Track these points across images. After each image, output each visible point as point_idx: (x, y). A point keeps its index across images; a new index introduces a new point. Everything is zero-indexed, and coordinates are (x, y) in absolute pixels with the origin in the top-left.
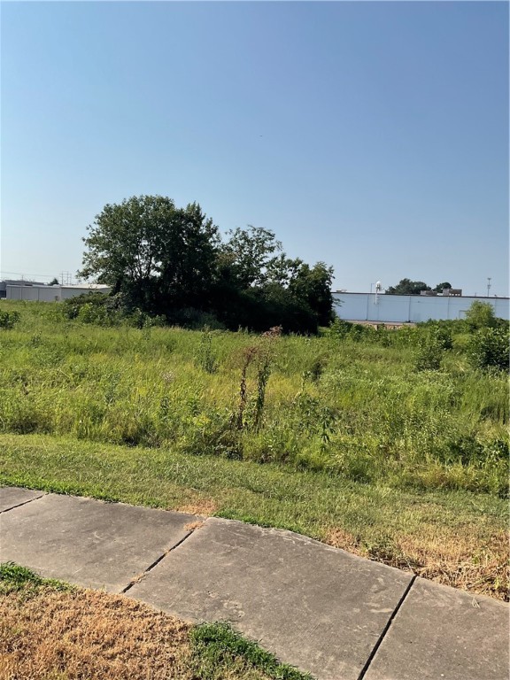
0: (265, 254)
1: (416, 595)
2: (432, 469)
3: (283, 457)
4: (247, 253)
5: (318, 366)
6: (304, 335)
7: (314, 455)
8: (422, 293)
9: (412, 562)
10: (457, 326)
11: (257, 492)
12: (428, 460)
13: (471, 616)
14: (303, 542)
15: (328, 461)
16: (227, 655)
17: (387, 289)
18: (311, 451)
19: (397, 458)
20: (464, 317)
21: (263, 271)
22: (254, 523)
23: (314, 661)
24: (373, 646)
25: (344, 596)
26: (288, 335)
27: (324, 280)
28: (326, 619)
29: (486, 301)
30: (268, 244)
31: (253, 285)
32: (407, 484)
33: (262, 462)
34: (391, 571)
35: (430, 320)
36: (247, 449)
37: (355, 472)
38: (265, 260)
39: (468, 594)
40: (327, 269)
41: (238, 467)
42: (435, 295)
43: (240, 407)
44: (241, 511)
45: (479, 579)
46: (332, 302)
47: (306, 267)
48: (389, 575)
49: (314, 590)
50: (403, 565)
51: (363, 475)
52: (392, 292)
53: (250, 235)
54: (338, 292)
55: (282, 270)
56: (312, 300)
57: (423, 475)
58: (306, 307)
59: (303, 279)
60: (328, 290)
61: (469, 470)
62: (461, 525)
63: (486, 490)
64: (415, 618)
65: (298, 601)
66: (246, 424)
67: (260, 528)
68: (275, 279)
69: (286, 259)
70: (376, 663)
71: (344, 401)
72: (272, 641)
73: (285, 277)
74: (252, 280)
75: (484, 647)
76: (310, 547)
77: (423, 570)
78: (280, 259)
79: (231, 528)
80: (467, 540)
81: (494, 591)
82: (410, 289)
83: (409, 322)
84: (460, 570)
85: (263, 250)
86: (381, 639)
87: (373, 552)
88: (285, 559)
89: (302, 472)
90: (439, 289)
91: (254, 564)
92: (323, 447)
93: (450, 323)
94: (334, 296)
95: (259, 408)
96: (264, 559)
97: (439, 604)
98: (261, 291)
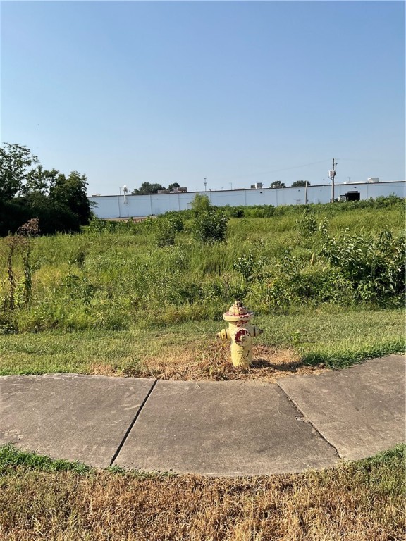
0: (24, 168)
1: (157, 392)
2: (169, 310)
3: (54, 325)
4: (7, 168)
5: (82, 255)
6: (67, 233)
7: (80, 318)
8: (159, 192)
9: (155, 372)
10: (187, 215)
11: (32, 353)
12: (166, 305)
13: (194, 395)
14: (71, 378)
15: (91, 320)
16: (10, 467)
17: (133, 191)
18: (78, 315)
19: (144, 308)
20: (190, 207)
21: (24, 182)
22: (28, 374)
23: (82, 453)
24: (126, 431)
25: (103, 405)
26: (55, 234)
27: (79, 187)
28: (90, 423)
29: (204, 194)
30: (25, 158)
31: (16, 195)
32: (153, 325)
33: (36, 332)
34: (139, 380)
35: (167, 212)
36: (22, 324)
37: (113, 324)
38: (25, 173)
39: (193, 382)
40: (80, 177)
41: (15, 339)
42: (168, 193)
43: (10, 290)
44: (17, 368)
45: (199, 371)
46: (89, 205)
47: (62, 176)
48: (138, 383)
49: (80, 407)
50: (149, 375)
51: (120, 325)
52: (137, 193)
53: (7, 152)
54: (94, 196)
55: (41, 180)
56: (72, 203)
57: (165, 316)
58: (68, 210)
59: (61, 187)
60: (85, 194)
61: (194, 306)
62: (189, 342)
63: (206, 317)
64: (157, 406)
65: (67, 417)
66: (18, 304)
67: (35, 376)
68: (36, 188)
69: (43, 171)
70: (128, 441)
71: (105, 278)
72: (47, 449)
73: (45, 186)
74: (15, 192)
75: (203, 411)
76: (77, 379)
77: (162, 375)
78: (37, 171)
79: (9, 381)
80: (193, 351)
81: (209, 376)
82: (150, 190)
83: (152, 215)
84: (187, 368)
85: (21, 164)
86: (132, 425)
87: (126, 372)
88: (57, 392)
89: (71, 332)
90: (171, 188)
91: (30, 402)
92: (86, 310)
93: (182, 213)
94: (90, 199)
95: (27, 289)
96: (39, 396)
97: (173, 393)
98: (24, 200)
